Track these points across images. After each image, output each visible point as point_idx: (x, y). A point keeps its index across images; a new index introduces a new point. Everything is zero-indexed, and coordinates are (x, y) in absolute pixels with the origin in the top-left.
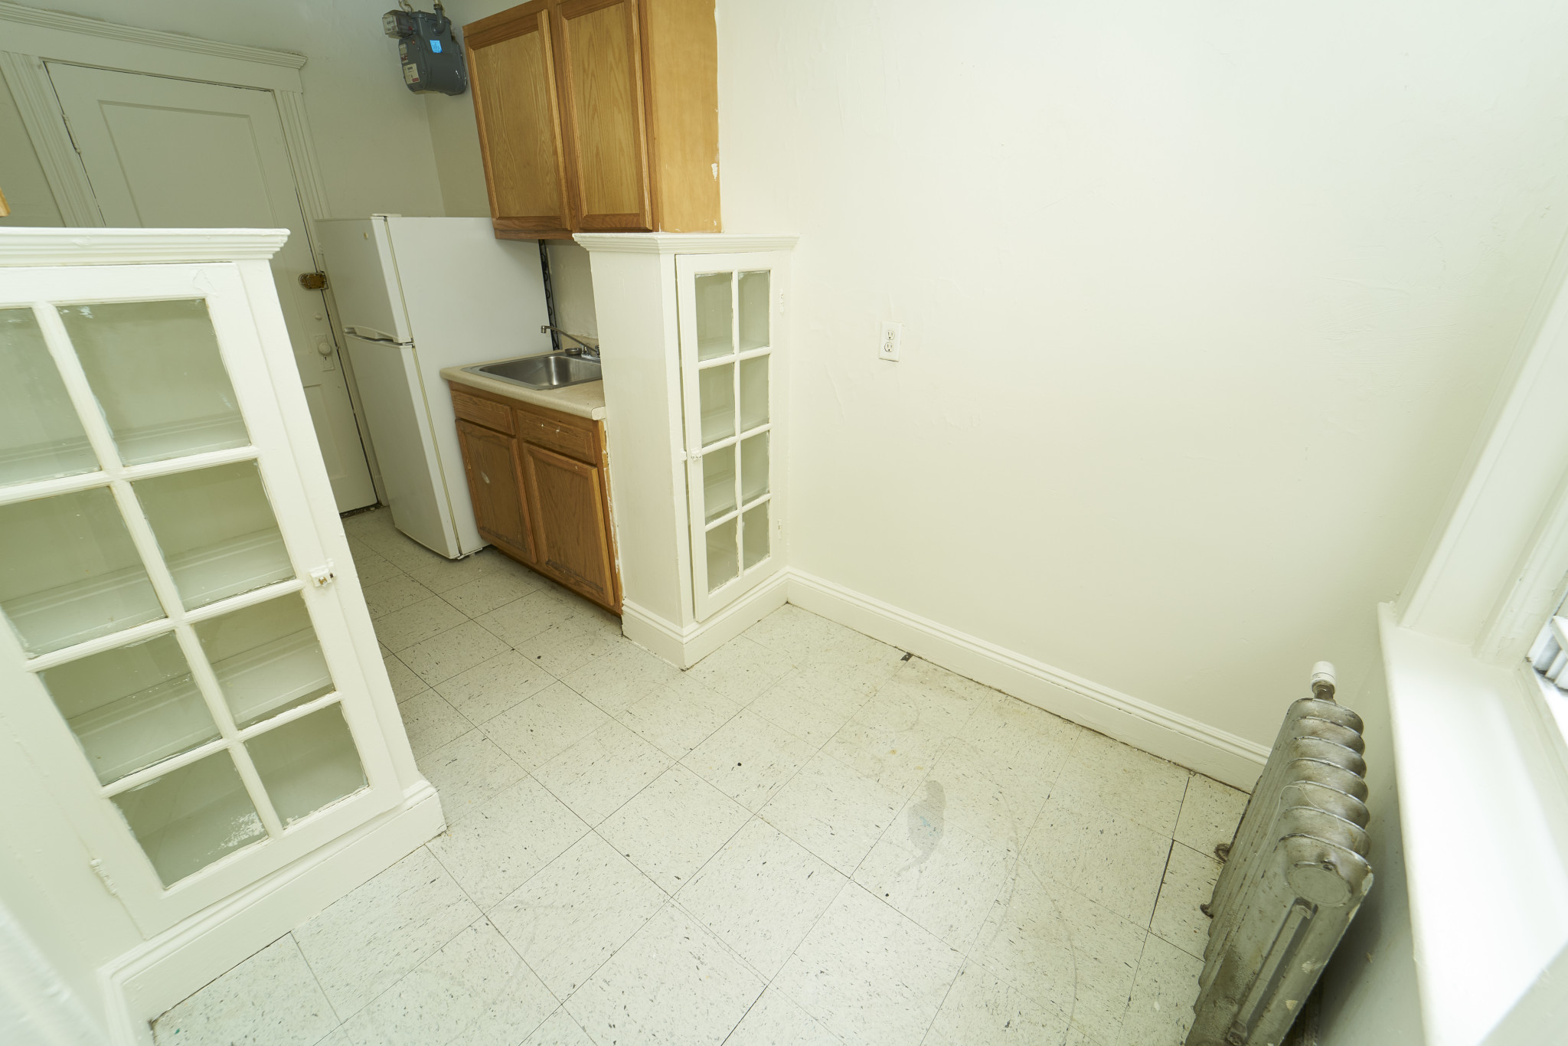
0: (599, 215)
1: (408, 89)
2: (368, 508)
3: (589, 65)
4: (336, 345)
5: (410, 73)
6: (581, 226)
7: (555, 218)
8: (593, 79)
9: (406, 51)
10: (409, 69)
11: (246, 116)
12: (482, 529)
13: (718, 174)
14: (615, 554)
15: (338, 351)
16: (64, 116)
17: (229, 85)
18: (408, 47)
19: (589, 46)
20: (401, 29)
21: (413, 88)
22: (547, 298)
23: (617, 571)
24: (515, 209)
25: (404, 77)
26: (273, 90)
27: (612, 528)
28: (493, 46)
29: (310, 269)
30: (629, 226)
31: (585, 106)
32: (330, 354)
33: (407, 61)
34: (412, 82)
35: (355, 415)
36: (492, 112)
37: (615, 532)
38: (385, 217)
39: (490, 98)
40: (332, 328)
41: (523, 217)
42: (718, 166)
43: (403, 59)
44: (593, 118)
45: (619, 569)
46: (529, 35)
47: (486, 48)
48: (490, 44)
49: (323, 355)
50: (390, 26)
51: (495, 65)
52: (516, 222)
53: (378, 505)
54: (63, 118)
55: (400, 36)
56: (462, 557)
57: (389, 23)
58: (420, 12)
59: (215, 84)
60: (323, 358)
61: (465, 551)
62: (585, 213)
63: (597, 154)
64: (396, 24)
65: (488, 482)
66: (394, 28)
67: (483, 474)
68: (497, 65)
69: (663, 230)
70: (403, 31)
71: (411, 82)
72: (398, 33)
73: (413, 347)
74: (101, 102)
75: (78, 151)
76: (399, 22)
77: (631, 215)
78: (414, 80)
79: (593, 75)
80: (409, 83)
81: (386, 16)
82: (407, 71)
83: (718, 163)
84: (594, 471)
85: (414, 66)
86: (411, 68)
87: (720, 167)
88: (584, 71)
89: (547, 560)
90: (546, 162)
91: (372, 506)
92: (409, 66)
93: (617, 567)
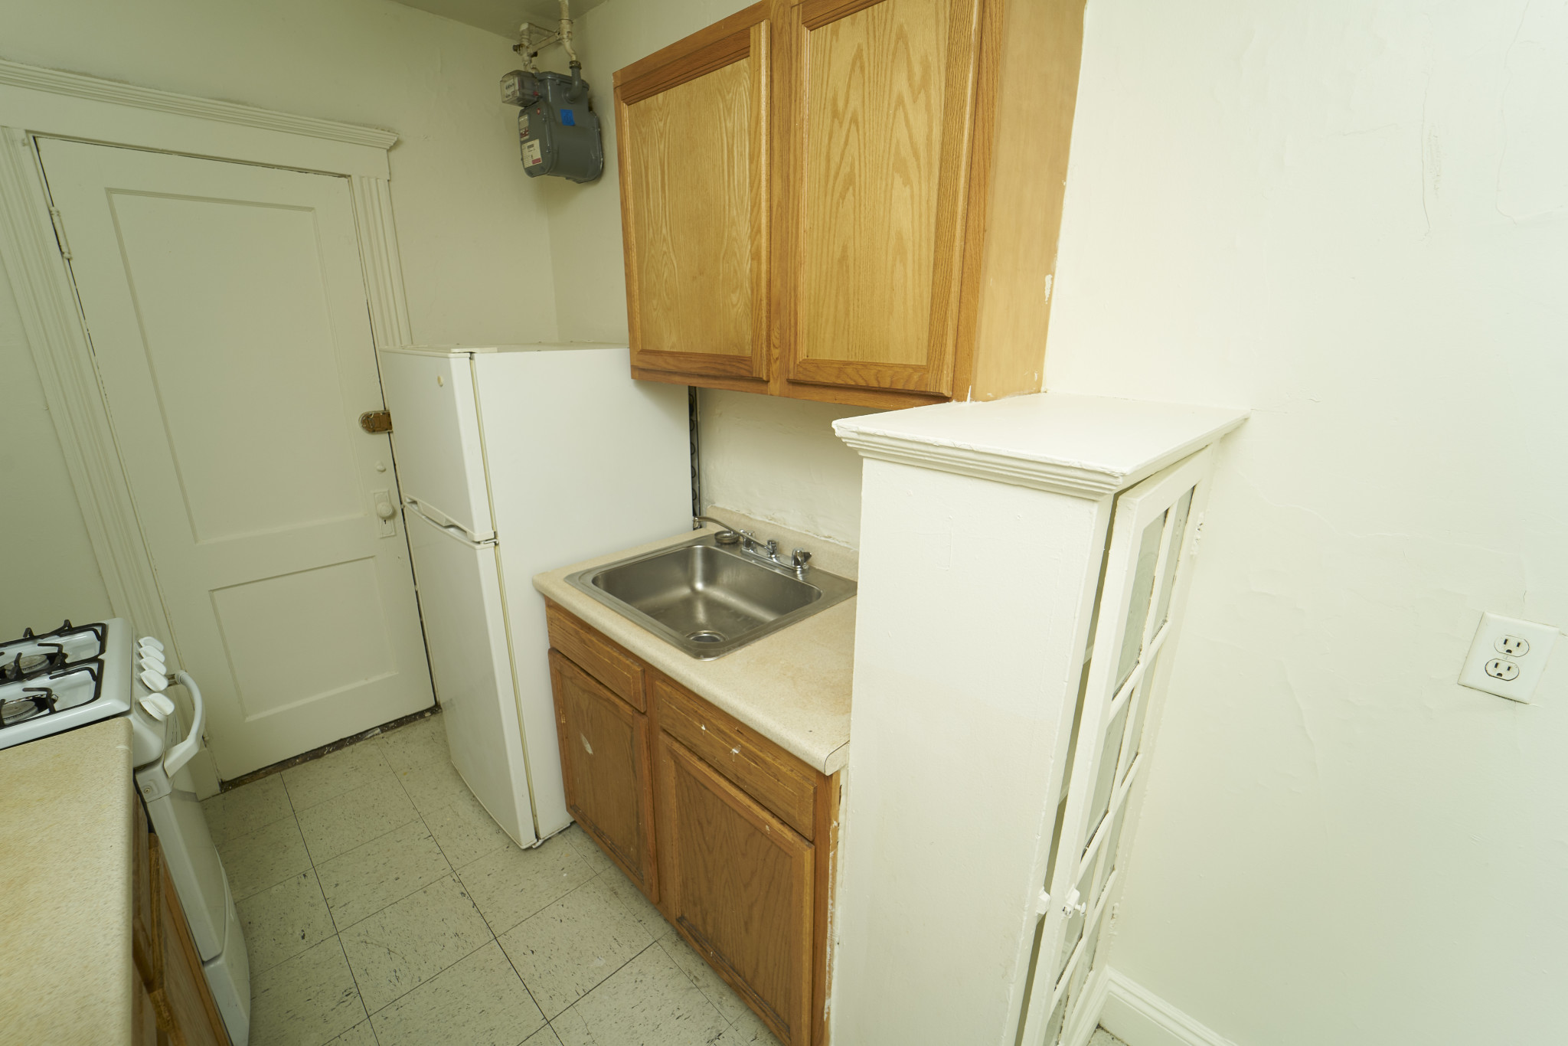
0: (832, 362)
1: (525, 174)
2: (420, 714)
3: (847, 102)
4: (401, 503)
5: (531, 153)
6: (791, 377)
7: (740, 359)
8: (853, 128)
9: (526, 124)
10: (529, 147)
11: (310, 209)
12: (572, 806)
13: (1051, 295)
14: (827, 991)
15: (402, 510)
16: (52, 209)
17: (291, 169)
18: (530, 119)
19: (853, 70)
20: (523, 94)
21: (531, 172)
22: (692, 454)
23: (825, 1016)
24: (670, 340)
25: (522, 159)
26: (350, 176)
27: (828, 949)
28: (660, 96)
29: (375, 406)
30: (899, 386)
31: (827, 176)
32: (393, 515)
33: (527, 137)
34: (532, 165)
35: (417, 592)
36: (648, 197)
37: (832, 955)
38: (471, 353)
39: (647, 176)
40: (397, 481)
41: (682, 353)
42: (1052, 279)
43: (522, 135)
44: (843, 197)
45: (828, 1013)
46: (728, 68)
47: (648, 100)
48: (656, 93)
49: (383, 518)
50: (509, 92)
51: (661, 124)
52: (670, 360)
53: (436, 709)
54: (50, 212)
55: (521, 105)
56: (540, 842)
57: (508, 87)
58: (550, 73)
59: (273, 166)
60: (381, 521)
61: (544, 834)
62: (802, 355)
63: (844, 258)
64: (517, 87)
65: (590, 751)
66: (514, 93)
67: (583, 738)
68: (665, 124)
69: (974, 398)
70: (527, 97)
71: (529, 164)
72: (519, 99)
73: (496, 544)
74: (110, 191)
75: (66, 255)
76: (522, 85)
77: (905, 366)
78: (534, 162)
79: (854, 120)
80: (526, 166)
81: (505, 79)
82: (527, 150)
83: (1053, 274)
84: (808, 855)
85: (536, 143)
86: (532, 146)
87: (1056, 280)
88: (835, 114)
89: (679, 915)
90: (735, 271)
91: (427, 710)
92: (529, 143)
93: (826, 1011)
